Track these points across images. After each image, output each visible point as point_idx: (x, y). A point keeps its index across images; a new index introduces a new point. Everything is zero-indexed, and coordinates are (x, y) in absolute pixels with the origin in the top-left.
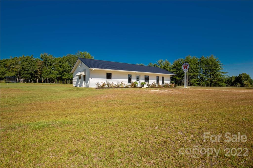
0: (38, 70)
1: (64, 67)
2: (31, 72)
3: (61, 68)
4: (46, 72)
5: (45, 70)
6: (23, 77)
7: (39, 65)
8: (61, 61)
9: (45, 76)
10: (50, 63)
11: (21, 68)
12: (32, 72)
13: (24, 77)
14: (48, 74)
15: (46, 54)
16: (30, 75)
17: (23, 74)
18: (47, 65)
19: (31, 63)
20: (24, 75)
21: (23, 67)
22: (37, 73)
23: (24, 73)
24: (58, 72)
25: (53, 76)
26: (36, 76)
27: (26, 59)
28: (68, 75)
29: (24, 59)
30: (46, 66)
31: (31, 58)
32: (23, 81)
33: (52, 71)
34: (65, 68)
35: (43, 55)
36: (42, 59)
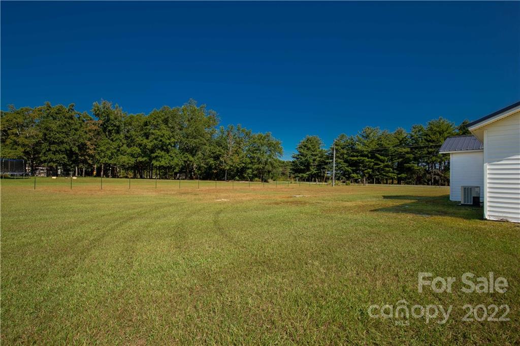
0: (89, 143)
1: (158, 138)
2: (68, 148)
3: (147, 138)
4: (108, 149)
5: (105, 145)
6: (45, 161)
7: (90, 131)
8: (150, 122)
9: (105, 159)
10: (118, 127)
11: (41, 135)
12: (71, 148)
13: (49, 162)
14: (112, 154)
15: (109, 104)
16: (66, 157)
17: (45, 153)
18: (110, 131)
19: (69, 123)
20: (49, 157)
21: (45, 135)
22: (85, 151)
23: (47, 151)
24: (139, 150)
25: (126, 160)
26: (83, 158)
27: (56, 113)
28: (168, 156)
29: (48, 111)
30: (107, 133)
31: (69, 110)
32: (45, 171)
33: (122, 146)
34: (160, 138)
35: (101, 106)
36: (97, 115)
